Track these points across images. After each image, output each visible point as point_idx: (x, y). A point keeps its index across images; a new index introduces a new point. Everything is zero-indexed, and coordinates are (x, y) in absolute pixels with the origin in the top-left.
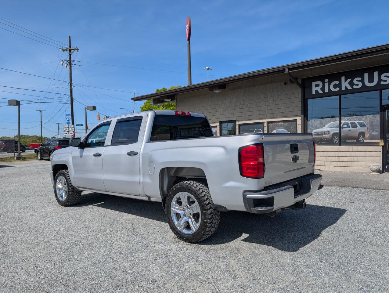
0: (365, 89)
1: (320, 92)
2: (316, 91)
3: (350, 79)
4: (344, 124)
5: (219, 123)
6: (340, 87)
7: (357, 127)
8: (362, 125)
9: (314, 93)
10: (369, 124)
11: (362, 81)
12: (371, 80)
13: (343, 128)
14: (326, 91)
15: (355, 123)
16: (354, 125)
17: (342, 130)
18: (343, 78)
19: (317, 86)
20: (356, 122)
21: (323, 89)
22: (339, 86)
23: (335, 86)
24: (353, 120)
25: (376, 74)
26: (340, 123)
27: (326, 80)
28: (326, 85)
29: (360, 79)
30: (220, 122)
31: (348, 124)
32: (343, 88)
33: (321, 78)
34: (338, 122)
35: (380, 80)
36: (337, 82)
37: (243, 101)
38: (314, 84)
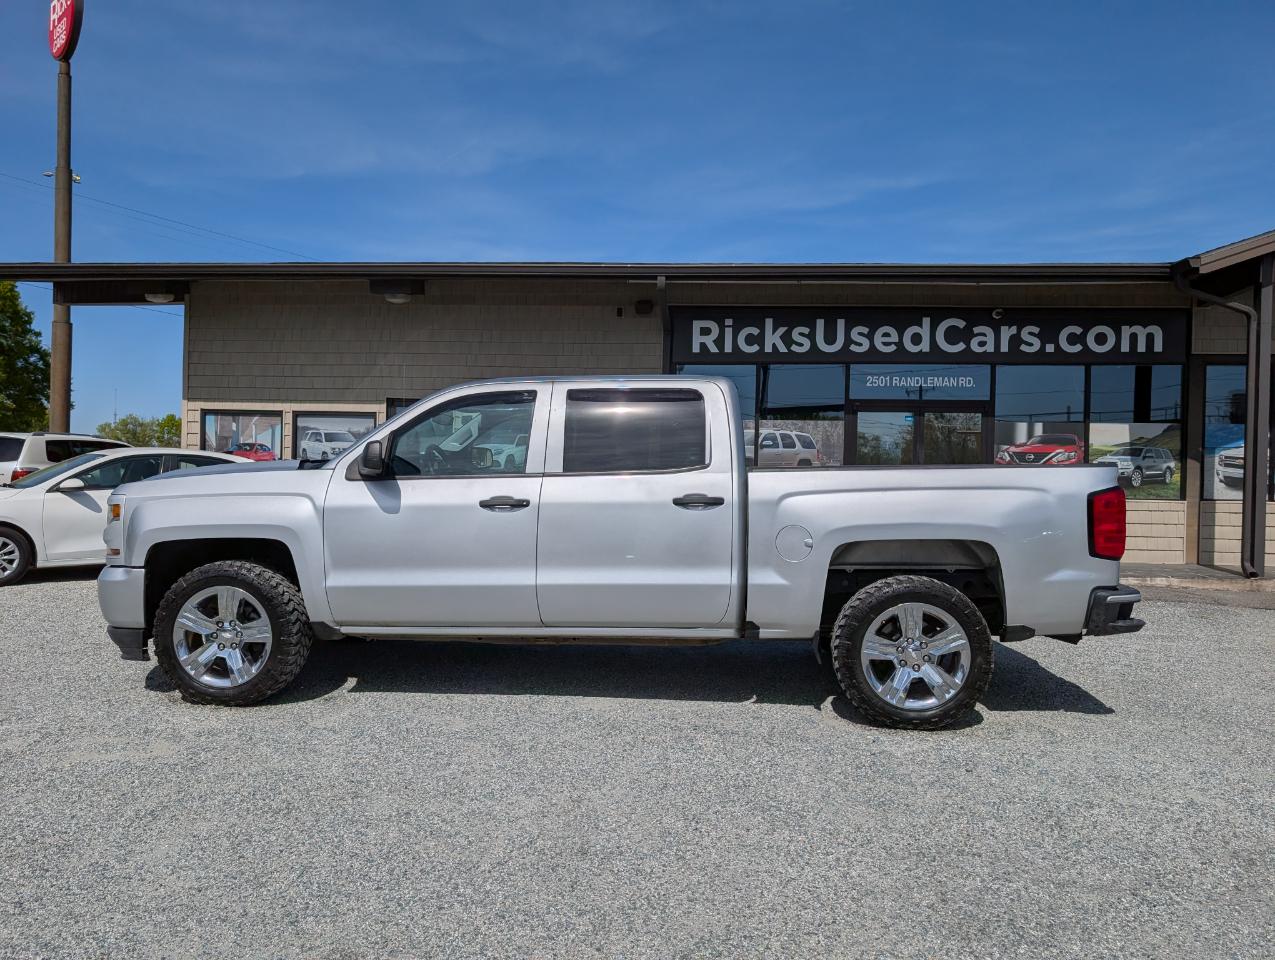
0: (815, 357)
1: (714, 349)
2: (703, 346)
3: (786, 328)
4: (764, 439)
5: (385, 405)
6: (762, 345)
7: (794, 446)
8: (807, 444)
9: (696, 349)
10: (820, 443)
11: (812, 337)
12: (830, 338)
13: (763, 447)
14: (728, 348)
15: (790, 437)
16: (789, 441)
17: (760, 452)
18: (769, 323)
19: (705, 331)
20: (793, 434)
21: (720, 342)
22: (760, 339)
23: (750, 340)
24: (787, 428)
25: (841, 324)
26: (757, 435)
27: (729, 322)
28: (729, 332)
29: (806, 330)
30: (388, 399)
31: (773, 438)
32: (768, 349)
33: (717, 313)
34: (753, 431)
35: (848, 341)
36: (755, 331)
37: (481, 342)
38: (697, 325)
